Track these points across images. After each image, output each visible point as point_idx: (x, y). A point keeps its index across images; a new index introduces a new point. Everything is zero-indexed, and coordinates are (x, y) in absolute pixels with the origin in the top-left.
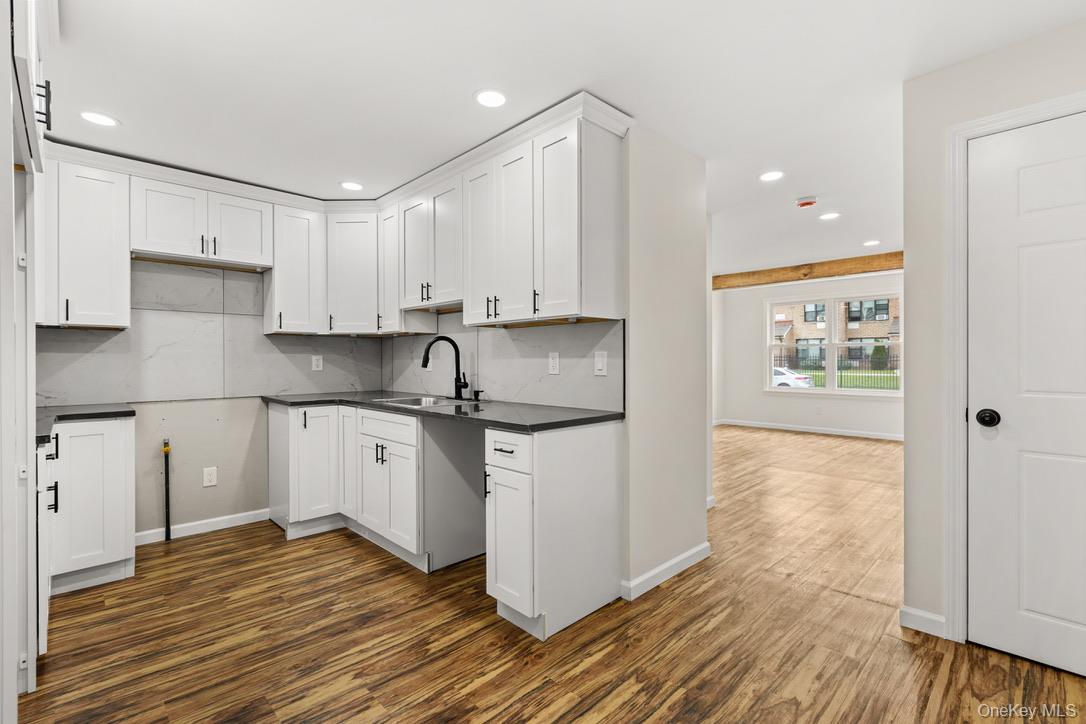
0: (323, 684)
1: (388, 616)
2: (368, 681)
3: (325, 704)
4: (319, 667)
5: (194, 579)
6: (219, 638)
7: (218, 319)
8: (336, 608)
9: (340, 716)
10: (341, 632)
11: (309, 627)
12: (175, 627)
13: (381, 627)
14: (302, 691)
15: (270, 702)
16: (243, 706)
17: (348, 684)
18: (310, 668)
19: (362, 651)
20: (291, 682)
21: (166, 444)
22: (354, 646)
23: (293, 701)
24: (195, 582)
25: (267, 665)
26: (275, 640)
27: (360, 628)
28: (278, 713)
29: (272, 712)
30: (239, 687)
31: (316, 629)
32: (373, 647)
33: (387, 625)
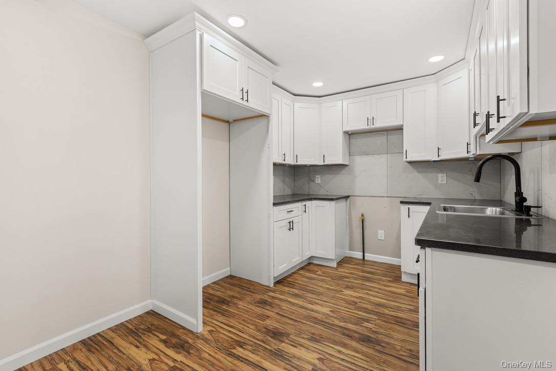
0: (308, 349)
1: (378, 348)
2: (318, 366)
3: (294, 357)
4: (318, 342)
5: (347, 278)
6: (317, 304)
7: (385, 156)
8: (366, 324)
9: (289, 366)
10: (348, 336)
11: (343, 324)
12: (315, 291)
13: (365, 349)
14: (299, 344)
15: (289, 338)
16: (283, 332)
17: (313, 359)
18: (316, 339)
19: (340, 352)
20: (303, 338)
21: (362, 215)
22: (342, 347)
23: (292, 345)
24: (345, 279)
25: (309, 325)
26: (327, 318)
27: (358, 342)
28: (283, 344)
29: (283, 342)
30: (293, 325)
31: (344, 326)
32: (346, 355)
33: (370, 351)
